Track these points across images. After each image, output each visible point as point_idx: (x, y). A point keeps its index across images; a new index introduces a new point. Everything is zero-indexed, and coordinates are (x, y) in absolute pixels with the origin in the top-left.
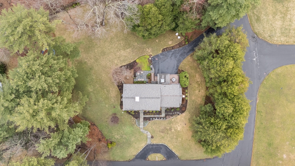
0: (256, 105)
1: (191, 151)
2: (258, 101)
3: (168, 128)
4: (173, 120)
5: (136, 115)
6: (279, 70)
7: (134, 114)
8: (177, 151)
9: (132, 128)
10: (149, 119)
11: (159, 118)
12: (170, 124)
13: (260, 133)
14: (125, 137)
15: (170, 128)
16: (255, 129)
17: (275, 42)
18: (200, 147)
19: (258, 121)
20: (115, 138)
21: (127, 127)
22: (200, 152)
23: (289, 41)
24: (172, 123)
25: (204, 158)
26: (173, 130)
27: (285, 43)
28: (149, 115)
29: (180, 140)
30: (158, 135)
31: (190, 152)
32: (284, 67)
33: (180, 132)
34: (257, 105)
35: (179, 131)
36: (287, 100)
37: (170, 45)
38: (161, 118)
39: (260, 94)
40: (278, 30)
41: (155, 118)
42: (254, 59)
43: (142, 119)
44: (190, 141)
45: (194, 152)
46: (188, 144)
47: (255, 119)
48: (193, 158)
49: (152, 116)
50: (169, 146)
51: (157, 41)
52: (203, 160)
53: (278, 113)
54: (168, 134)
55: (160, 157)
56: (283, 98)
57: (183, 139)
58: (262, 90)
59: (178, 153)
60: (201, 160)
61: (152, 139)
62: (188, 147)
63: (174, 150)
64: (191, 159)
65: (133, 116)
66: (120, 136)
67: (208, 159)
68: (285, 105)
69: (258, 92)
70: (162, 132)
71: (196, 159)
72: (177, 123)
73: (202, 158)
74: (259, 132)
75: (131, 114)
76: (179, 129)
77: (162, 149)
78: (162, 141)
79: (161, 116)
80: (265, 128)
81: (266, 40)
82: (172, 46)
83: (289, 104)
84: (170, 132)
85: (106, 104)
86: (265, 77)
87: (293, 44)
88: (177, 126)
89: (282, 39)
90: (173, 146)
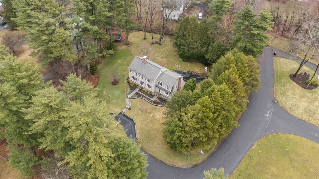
0: (249, 149)
1: (153, 143)
2: (253, 147)
3: (149, 111)
4: (158, 108)
5: (133, 87)
6: (291, 136)
7: (132, 86)
8: (139, 133)
9: (121, 94)
10: (140, 95)
11: (148, 99)
12: (153, 109)
14: (110, 97)
15: (150, 112)
16: (236, 170)
17: (295, 114)
18: (164, 145)
19: (244, 164)
20: (102, 93)
21: (119, 91)
22: (160, 149)
23: (311, 121)
24: (155, 109)
25: (159, 159)
26: (151, 115)
27: (307, 120)
28: (143, 93)
29: (150, 126)
30: (135, 111)
31: (151, 142)
33: (156, 120)
34: (251, 150)
35: (156, 118)
36: (291, 165)
37: (196, 71)
38: (150, 100)
39: (259, 143)
40: (301, 108)
41: (145, 97)
42: (267, 115)
43: (134, 92)
44: (159, 133)
45: (154, 146)
46: (154, 133)
47: (241, 160)
48: (149, 151)
49: (145, 95)
50: (137, 124)
51: (188, 65)
52: (157, 160)
53: (273, 169)
54: (144, 115)
55: (121, 129)
56: (286, 160)
57: (155, 127)
58: (263, 140)
59: (139, 136)
60: (155, 158)
61: (128, 111)
62: (153, 136)
63: (137, 131)
64: (146, 151)
65: (131, 87)
66: (107, 94)
67: (163, 163)
68: (287, 167)
69: (258, 140)
70: (141, 111)
71: (151, 154)
72: (159, 112)
73: (157, 157)
74: (239, 175)
75: (130, 85)
76: (157, 117)
77: (128, 125)
78: (135, 117)
79: (150, 98)
80: (249, 175)
81: (286, 109)
82: (197, 72)
83: (292, 169)
84: (147, 114)
86: (271, 133)
87: (315, 125)
88: (158, 114)
89: (304, 116)
90: (139, 127)
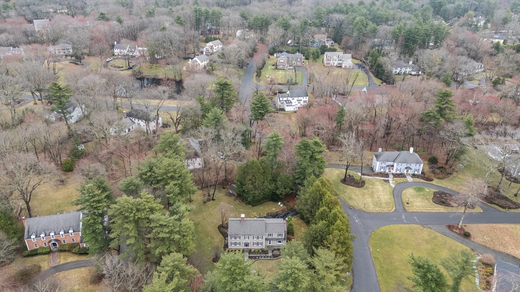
0: (370, 252)
2: (371, 250)
6: (383, 228)
10: (255, 257)
13: (384, 275)
16: (377, 272)
17: (371, 211)
19: (377, 265)
23: (384, 210)
27: (381, 211)
28: (255, 254)
30: (265, 274)
32: (387, 226)
34: (372, 253)
36: (401, 247)
37: (274, 211)
38: (267, 257)
39: (371, 244)
40: (370, 204)
41: (262, 257)
42: (356, 221)
43: (246, 258)
47: (373, 263)
49: (259, 255)
53: (395, 257)
56: (396, 246)
58: (372, 241)
68: (401, 251)
69: (369, 243)
74: (382, 274)
78: (270, 279)
79: (267, 255)
81: (362, 209)
83: (404, 250)
85: (209, 247)
86: (371, 233)
87: (388, 212)
89: (376, 209)
